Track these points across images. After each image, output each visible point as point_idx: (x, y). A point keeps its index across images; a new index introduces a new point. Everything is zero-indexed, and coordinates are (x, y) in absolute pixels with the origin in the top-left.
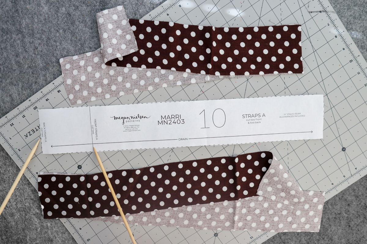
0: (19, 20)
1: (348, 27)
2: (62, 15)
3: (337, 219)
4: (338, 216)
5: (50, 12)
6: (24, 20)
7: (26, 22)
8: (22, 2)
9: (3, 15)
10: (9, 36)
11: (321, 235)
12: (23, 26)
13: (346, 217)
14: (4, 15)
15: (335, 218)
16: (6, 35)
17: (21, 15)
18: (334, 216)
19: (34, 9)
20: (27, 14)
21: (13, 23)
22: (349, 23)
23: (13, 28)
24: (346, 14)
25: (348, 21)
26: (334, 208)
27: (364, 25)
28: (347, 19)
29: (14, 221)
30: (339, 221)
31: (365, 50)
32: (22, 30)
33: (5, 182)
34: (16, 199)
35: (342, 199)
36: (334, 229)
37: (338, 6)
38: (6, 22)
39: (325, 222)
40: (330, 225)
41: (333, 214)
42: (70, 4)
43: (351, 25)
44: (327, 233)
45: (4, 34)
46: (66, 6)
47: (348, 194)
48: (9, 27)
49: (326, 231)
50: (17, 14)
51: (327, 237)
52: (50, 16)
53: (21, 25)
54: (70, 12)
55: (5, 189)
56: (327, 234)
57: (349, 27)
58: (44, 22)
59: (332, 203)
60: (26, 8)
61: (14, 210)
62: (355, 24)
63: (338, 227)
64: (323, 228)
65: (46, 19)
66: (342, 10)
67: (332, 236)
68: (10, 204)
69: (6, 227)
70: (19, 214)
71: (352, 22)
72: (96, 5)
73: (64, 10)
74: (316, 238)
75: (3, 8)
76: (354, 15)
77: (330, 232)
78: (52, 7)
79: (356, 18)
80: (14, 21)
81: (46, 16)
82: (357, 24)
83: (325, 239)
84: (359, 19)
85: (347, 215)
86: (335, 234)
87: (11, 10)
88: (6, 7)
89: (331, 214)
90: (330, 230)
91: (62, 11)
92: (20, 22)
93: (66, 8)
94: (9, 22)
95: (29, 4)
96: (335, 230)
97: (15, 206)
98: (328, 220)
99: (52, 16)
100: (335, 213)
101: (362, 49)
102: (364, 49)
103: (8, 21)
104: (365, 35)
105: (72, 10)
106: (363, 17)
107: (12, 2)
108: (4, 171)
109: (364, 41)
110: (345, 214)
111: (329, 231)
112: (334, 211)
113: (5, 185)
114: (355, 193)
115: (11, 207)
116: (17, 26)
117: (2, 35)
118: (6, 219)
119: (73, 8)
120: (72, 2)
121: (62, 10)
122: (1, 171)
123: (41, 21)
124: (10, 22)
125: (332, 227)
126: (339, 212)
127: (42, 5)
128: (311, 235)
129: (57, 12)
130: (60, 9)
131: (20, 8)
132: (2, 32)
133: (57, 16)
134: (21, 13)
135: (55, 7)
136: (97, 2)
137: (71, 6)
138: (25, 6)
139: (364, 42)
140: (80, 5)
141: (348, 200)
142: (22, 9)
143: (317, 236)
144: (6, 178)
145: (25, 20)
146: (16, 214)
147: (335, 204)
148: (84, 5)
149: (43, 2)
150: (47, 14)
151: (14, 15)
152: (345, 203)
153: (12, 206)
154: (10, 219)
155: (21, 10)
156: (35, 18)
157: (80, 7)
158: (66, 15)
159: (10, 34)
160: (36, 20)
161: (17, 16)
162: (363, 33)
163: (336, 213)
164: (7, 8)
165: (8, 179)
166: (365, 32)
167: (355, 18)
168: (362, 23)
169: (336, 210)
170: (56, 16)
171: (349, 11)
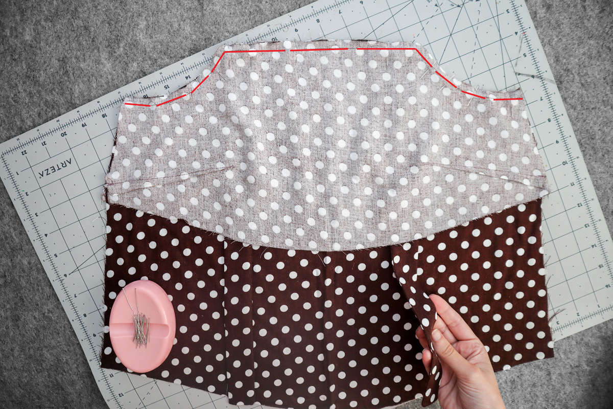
0: (70, 86)
1: (581, 71)
2: (133, 75)
3: (574, 374)
4: (576, 370)
5: (114, 71)
6: (76, 87)
7: (80, 89)
8: (73, 58)
9: (46, 80)
10: (55, 112)
11: (550, 401)
12: (76, 96)
13: (588, 371)
14: (49, 80)
15: (570, 373)
16: (51, 111)
17: (72, 78)
18: (569, 370)
19: (91, 69)
20: (82, 77)
21: (61, 91)
22: (582, 66)
23: (62, 99)
24: (577, 52)
25: (581, 63)
26: (568, 358)
27: (605, 68)
28: (579, 60)
29: (76, 393)
30: (577, 377)
31: (609, 107)
32: (74, 102)
33: (59, 334)
34: (77, 360)
35: (580, 343)
36: (569, 390)
37: (564, 40)
38: (51, 91)
39: (555, 381)
40: (564, 385)
41: (567, 367)
42: (144, 56)
43: (585, 68)
44: (558, 397)
45: (48, 109)
46: (138, 60)
47: (590, 335)
48: (56, 99)
49: (557, 394)
50: (66, 78)
51: (558, 403)
52: (115, 77)
53: (73, 93)
54: (145, 69)
55: (60, 345)
56: (559, 399)
57: (582, 73)
58: (106, 86)
59: (566, 350)
60: (80, 68)
61: (74, 376)
62: (592, 67)
63: (577, 387)
64: (552, 389)
65: (109, 82)
66: (570, 46)
67: (567, 401)
68: (69, 368)
69: (65, 401)
70: (82, 382)
71: (586, 64)
72: (184, 55)
73: (136, 66)
74: (541, 406)
75: (46, 70)
76: (589, 53)
77: (563, 395)
78: (117, 62)
79: (593, 58)
80: (62, 89)
81: (109, 77)
82: (594, 66)
83: (556, 406)
84: (598, 60)
85: (590, 368)
86: (572, 398)
87: (57, 72)
88: (50, 69)
89: (564, 367)
90: (563, 393)
91: (133, 69)
92: (71, 89)
93: (138, 63)
94: (55, 91)
95: (84, 61)
96: (571, 392)
97: (75, 370)
98: (560, 377)
99: (118, 76)
100: (571, 366)
101: (604, 105)
102: (608, 104)
103: (53, 89)
104: (607, 84)
105: (147, 65)
106: (604, 55)
107: (59, 61)
108: (56, 318)
109: (607, 93)
110: (586, 367)
111: (561, 395)
112: (568, 363)
113: (59, 339)
114: (601, 332)
115: (70, 372)
116: (67, 95)
117: (46, 111)
118: (63, 390)
119: (149, 62)
120: (147, 54)
121: (132, 66)
122: (53, 318)
123: (101, 86)
124: (57, 90)
125: (567, 387)
126: (577, 364)
127: (103, 61)
128: (533, 402)
129: (125, 70)
130: (130, 65)
131: (70, 69)
132: (46, 106)
133: (126, 77)
134: (72, 75)
135: (122, 62)
136: (184, 51)
137: (146, 60)
138: (78, 65)
139: (607, 95)
140: (159, 58)
141: (590, 345)
142: (74, 69)
143: (544, 403)
144: (61, 328)
145: (78, 86)
146: (78, 382)
147: (570, 351)
148: (166, 57)
149: (103, 56)
150: (110, 74)
151: (62, 80)
152: (587, 349)
153: (71, 370)
154: (69, 389)
155: (72, 72)
156: (93, 81)
157: (159, 60)
158: (139, 73)
159: (57, 108)
160: (94, 85)
161: (66, 81)
162: (605, 81)
163: (573, 365)
164: (52, 70)
165: (63, 328)
166: (608, 78)
167: (590, 57)
168: (602, 65)
169: (573, 360)
170: (123, 76)
171: (580, 46)
